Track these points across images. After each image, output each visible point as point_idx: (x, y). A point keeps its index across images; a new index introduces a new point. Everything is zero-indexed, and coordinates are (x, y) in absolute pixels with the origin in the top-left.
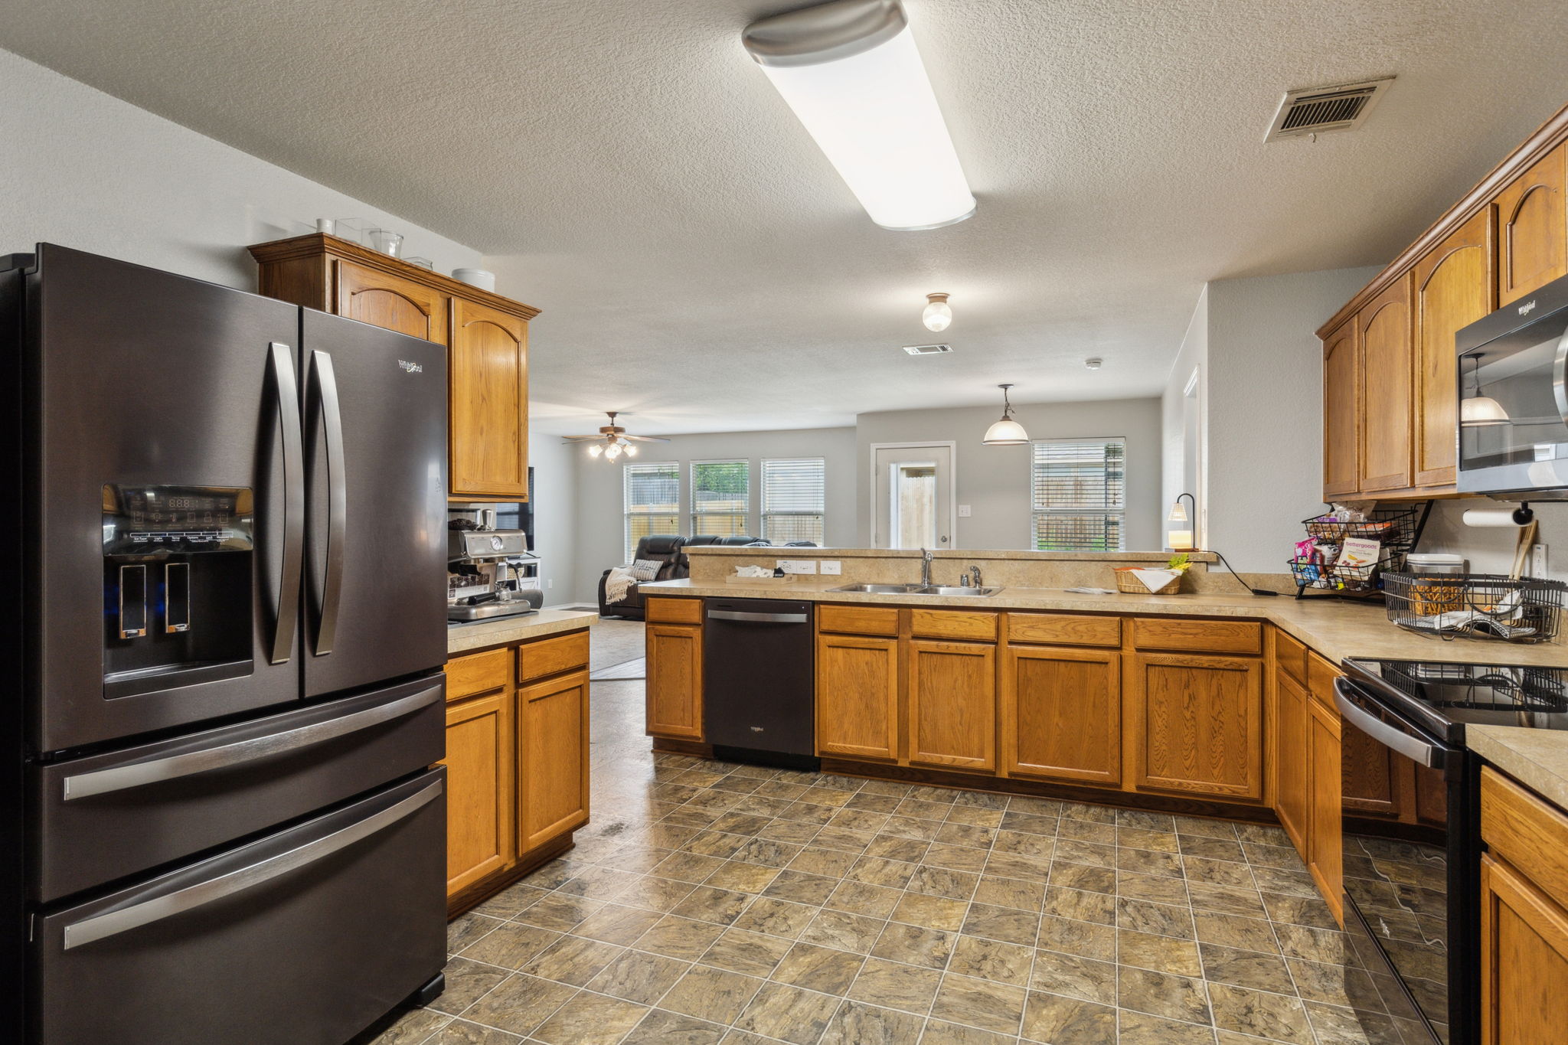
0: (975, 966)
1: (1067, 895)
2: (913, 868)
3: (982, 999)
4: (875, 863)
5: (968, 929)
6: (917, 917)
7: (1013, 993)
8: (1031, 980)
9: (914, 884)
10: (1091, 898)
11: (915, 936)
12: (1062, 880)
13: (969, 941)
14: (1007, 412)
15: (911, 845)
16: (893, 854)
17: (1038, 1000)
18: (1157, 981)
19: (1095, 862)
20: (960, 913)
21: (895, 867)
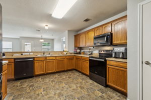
0: (47, 94)
1: (51, 83)
2: (33, 88)
3: (49, 97)
4: (28, 89)
5: (44, 91)
6: (37, 92)
7: (52, 95)
8: (53, 93)
9: (35, 89)
10: (54, 83)
11: (38, 95)
12: (50, 82)
13: (45, 92)
14: (42, 39)
15: (32, 85)
16: (30, 87)
17: (55, 94)
18: (63, 87)
19: (52, 80)
20: (42, 90)
21: (31, 88)
